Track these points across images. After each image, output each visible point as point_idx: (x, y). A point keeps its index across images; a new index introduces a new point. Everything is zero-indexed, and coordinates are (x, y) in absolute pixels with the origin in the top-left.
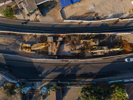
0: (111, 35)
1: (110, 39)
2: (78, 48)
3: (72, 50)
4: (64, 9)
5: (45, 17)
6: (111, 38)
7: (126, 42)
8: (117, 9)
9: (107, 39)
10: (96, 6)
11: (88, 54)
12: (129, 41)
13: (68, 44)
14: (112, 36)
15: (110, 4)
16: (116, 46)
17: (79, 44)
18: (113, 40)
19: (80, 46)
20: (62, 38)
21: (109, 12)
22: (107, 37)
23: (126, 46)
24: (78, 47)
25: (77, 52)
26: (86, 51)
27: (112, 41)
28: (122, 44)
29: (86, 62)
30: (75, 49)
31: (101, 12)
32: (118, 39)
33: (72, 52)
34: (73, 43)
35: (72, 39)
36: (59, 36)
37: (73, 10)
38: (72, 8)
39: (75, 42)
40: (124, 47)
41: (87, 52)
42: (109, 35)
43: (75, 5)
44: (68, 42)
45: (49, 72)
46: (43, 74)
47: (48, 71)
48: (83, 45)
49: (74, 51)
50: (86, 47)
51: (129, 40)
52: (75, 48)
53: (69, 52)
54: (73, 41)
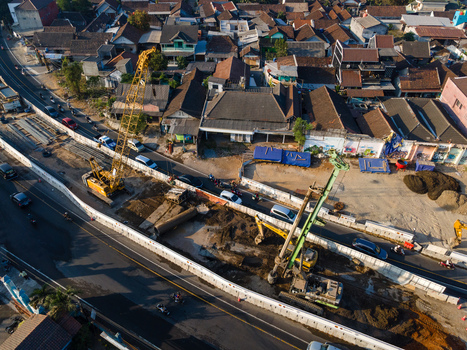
0: (371, 272)
1: (366, 282)
2: (238, 251)
3: (214, 247)
4: (257, 166)
5: (201, 162)
6: (370, 281)
7: (430, 320)
8: (414, 221)
9: (353, 276)
10: (346, 190)
11: (260, 283)
12: (446, 326)
13: (216, 227)
14: (377, 276)
15: (391, 203)
16: (382, 308)
17: (247, 240)
18: (376, 289)
19: (249, 250)
20: (208, 209)
21: (383, 216)
22: (355, 273)
23: (431, 334)
24: (238, 248)
25: (227, 258)
26: (259, 272)
27: (370, 289)
28: (410, 321)
29: (240, 306)
30: (227, 249)
31: (356, 206)
32: (400, 298)
33: (211, 251)
34: (231, 231)
35: (233, 221)
36: (205, 201)
37: (279, 175)
38: (278, 170)
39: (239, 232)
40: (420, 335)
41: (262, 279)
42: (366, 270)
43: (291, 169)
44: (217, 222)
45: (99, 268)
46: (72, 265)
47: (96, 265)
48: (257, 252)
49: (220, 252)
50: (265, 261)
51: (447, 323)
52: (228, 246)
53: (203, 248)
54: (236, 228)
